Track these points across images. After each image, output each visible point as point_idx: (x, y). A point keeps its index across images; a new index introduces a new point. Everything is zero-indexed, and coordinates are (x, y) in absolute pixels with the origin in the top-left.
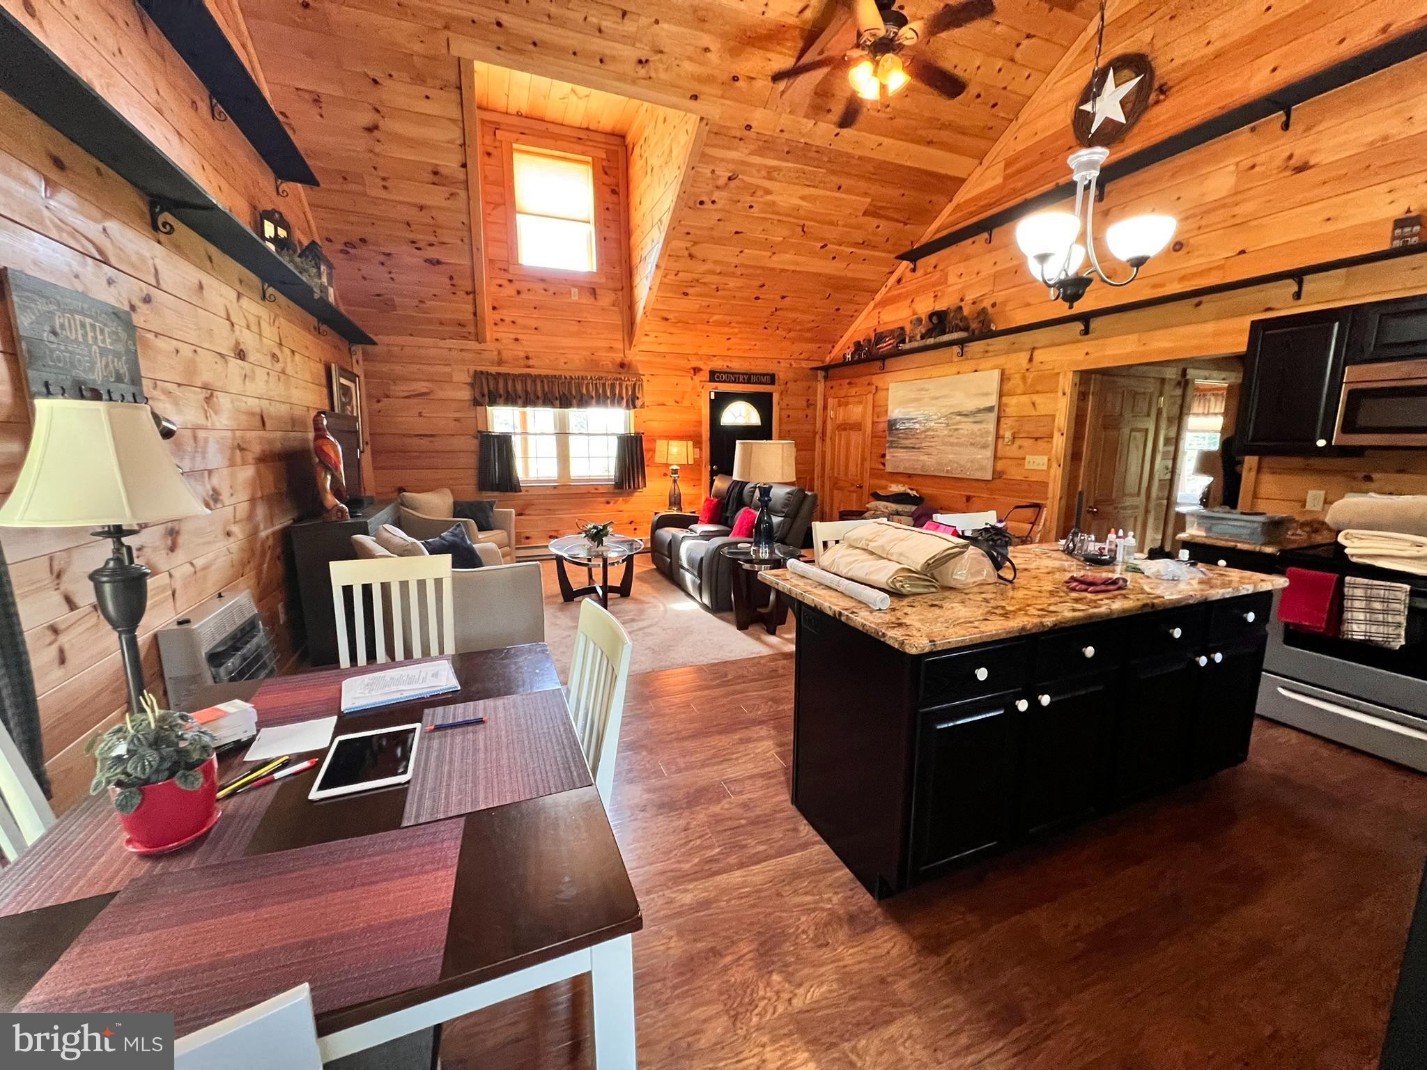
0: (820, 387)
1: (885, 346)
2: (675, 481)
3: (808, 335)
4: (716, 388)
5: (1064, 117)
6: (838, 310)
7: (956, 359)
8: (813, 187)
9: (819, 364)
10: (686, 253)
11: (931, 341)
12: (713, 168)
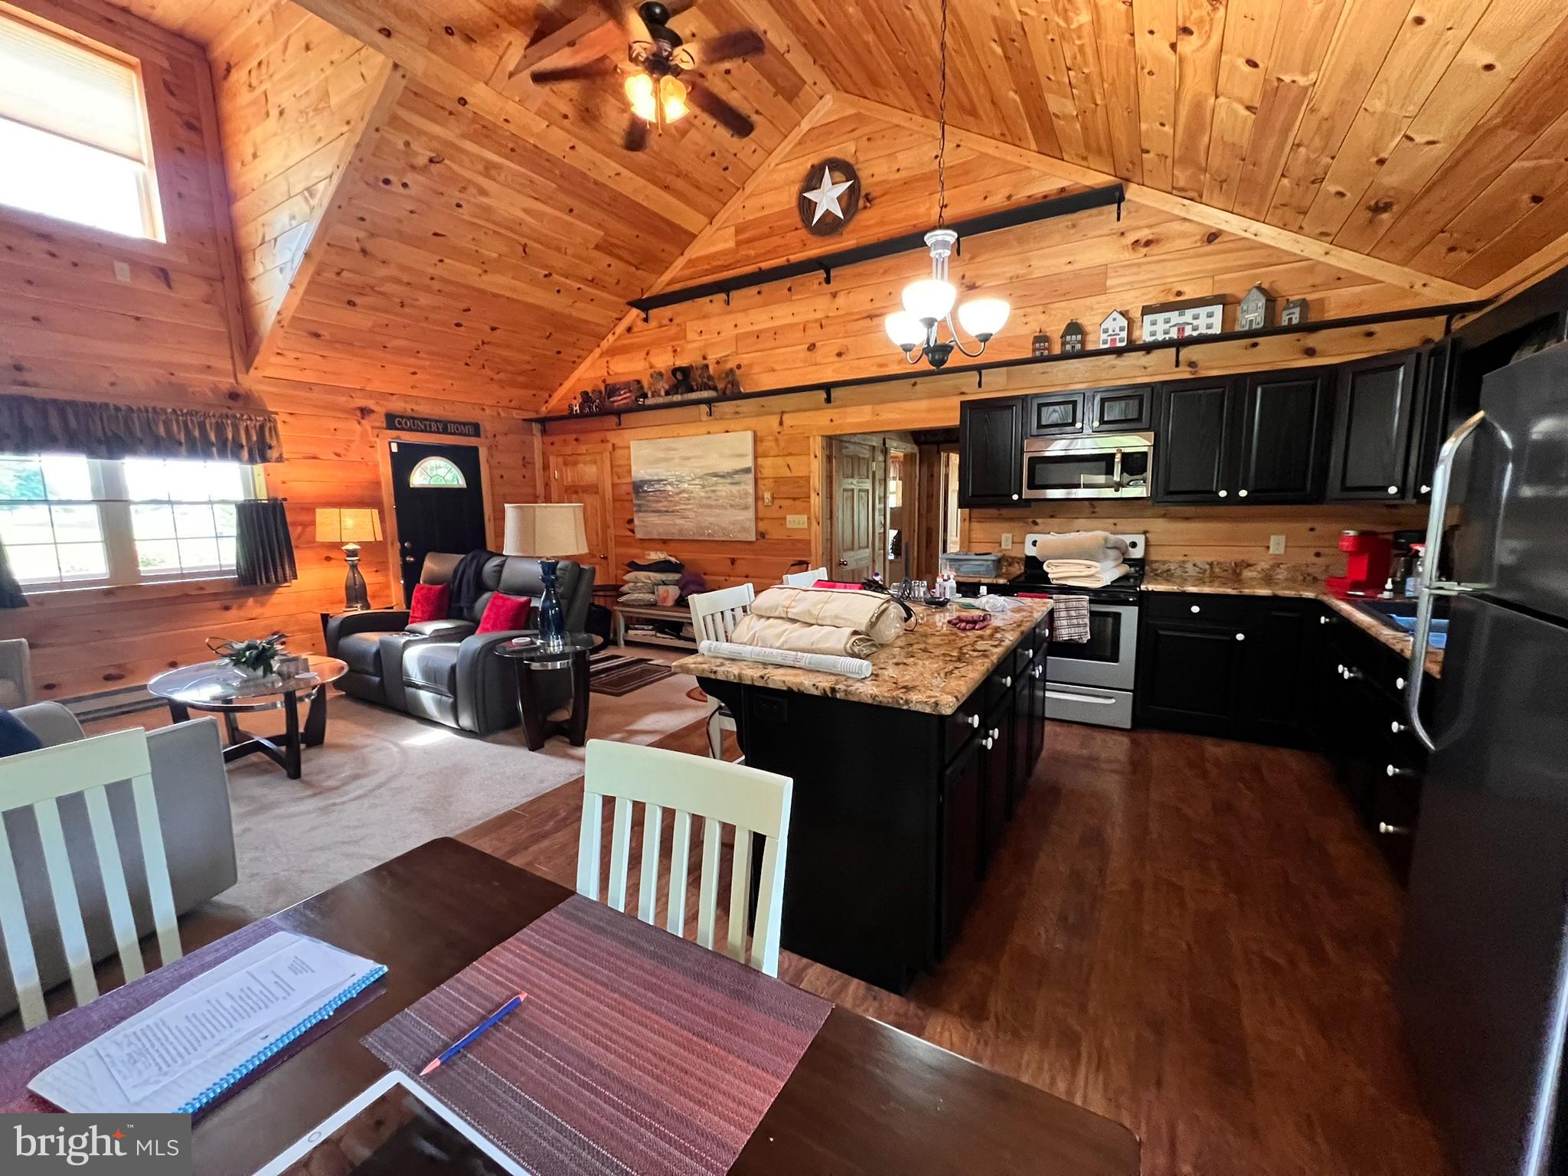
0: (537, 442)
1: (620, 400)
2: (354, 567)
3: (521, 379)
4: (398, 438)
5: (787, 199)
6: (559, 353)
7: (704, 418)
8: (542, 202)
9: (533, 415)
10: (357, 246)
11: (677, 398)
12: (407, 138)
